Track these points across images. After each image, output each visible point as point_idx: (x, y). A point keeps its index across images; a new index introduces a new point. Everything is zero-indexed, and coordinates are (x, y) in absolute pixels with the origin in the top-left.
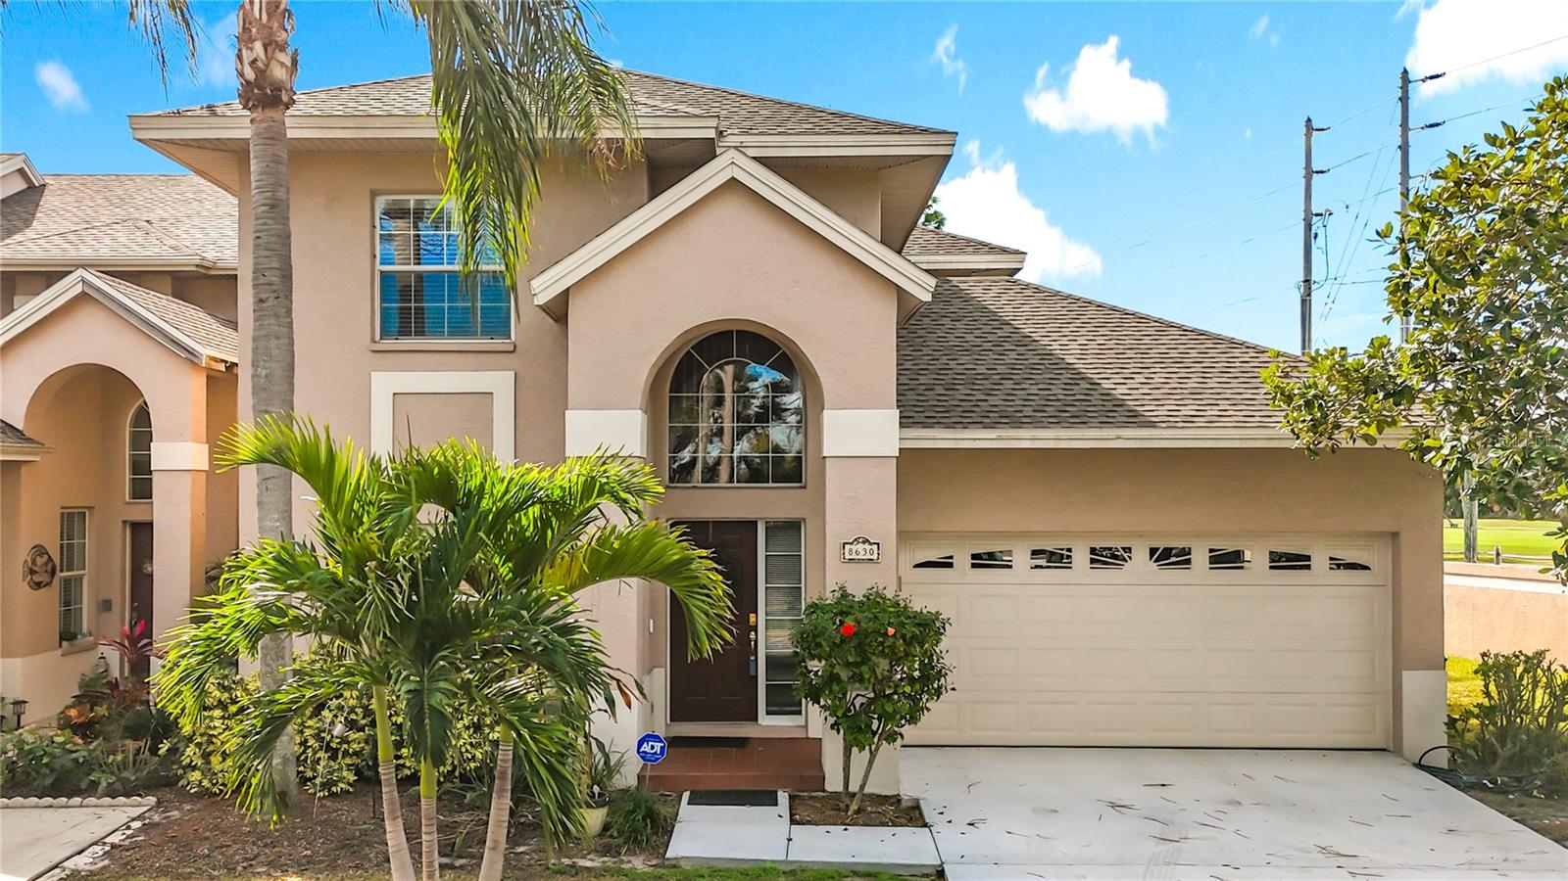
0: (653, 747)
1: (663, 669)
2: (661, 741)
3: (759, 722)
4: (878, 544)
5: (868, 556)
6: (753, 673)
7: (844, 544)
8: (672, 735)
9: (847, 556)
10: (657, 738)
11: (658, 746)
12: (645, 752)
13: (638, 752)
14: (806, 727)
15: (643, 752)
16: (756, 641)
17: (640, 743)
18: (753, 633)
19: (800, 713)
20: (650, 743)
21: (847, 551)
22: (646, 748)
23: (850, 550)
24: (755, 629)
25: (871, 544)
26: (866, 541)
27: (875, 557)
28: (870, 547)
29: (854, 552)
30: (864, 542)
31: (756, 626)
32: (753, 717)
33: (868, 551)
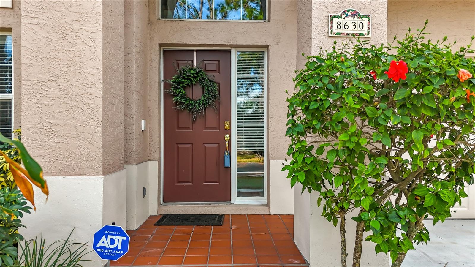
0: (112, 242)
1: (156, 162)
2: (122, 234)
3: (232, 202)
4: (368, 17)
5: (358, 31)
6: (227, 165)
7: (332, 17)
8: (163, 213)
9: (335, 30)
10: (118, 231)
11: (119, 240)
12: (104, 248)
13: (95, 248)
14: (268, 205)
15: (101, 247)
16: (230, 141)
17: (98, 237)
18: (227, 135)
19: (261, 194)
20: (110, 237)
21: (335, 25)
22: (104, 242)
23: (339, 24)
24: (229, 131)
25: (361, 17)
26: (355, 14)
27: (365, 31)
28: (360, 20)
29: (342, 25)
30: (353, 15)
31: (230, 130)
32: (228, 199)
33: (357, 25)
